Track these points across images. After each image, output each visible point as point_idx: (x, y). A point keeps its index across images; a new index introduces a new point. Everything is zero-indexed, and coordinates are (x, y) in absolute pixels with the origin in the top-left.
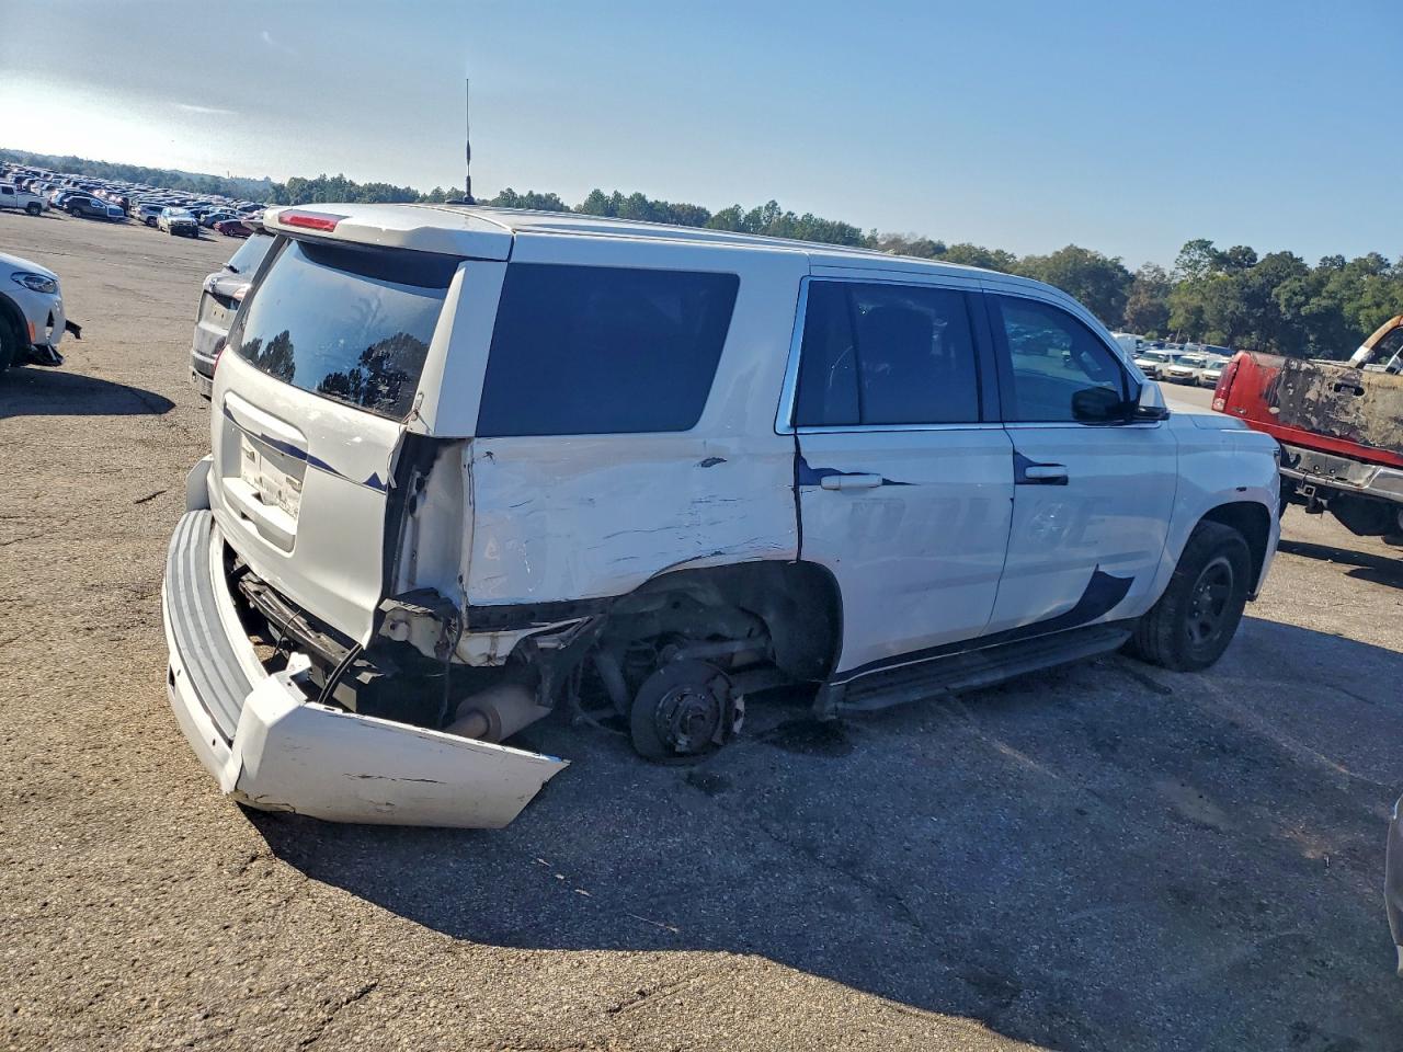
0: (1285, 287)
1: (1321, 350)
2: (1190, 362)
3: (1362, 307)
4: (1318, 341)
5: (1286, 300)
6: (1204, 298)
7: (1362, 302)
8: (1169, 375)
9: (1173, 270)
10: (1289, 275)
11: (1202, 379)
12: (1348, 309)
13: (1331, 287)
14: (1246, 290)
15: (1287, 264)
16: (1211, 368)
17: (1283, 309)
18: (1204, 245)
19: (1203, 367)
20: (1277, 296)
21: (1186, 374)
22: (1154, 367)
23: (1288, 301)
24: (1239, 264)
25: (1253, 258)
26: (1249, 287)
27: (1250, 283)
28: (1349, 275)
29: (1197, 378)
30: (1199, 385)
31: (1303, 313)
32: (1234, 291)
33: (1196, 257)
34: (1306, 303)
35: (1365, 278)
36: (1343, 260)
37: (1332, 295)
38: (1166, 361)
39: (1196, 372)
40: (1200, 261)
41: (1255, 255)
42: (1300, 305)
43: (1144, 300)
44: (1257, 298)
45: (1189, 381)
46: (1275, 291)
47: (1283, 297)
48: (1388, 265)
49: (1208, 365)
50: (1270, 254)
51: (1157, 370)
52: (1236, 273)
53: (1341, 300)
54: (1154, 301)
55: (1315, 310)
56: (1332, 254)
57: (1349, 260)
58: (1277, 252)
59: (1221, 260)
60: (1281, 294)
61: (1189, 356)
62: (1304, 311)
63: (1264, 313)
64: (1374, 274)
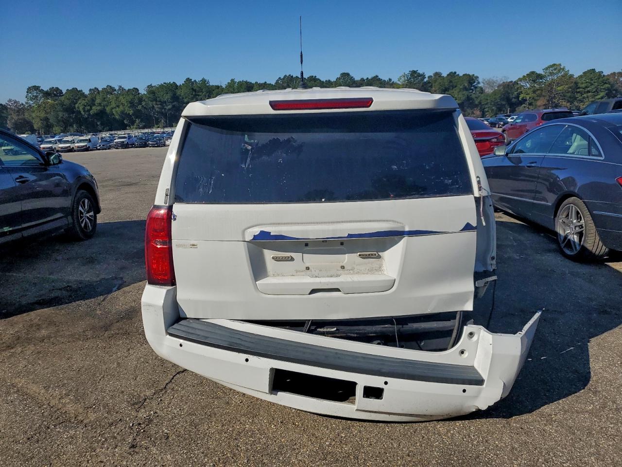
0: (80, 104)
1: (104, 128)
2: (67, 142)
3: (112, 108)
4: (102, 124)
5: (83, 109)
6: (46, 113)
7: (112, 106)
8: (60, 149)
9: (26, 101)
10: (79, 98)
11: (75, 148)
12: (108, 109)
13: (98, 101)
14: (64, 107)
15: (76, 94)
16: (78, 143)
17: (83, 113)
18: (36, 88)
19: (74, 143)
20: (78, 107)
21: (68, 147)
22: (52, 147)
23: (84, 109)
24: (55, 95)
25: (61, 92)
26: (65, 105)
27: (65, 103)
28: (103, 96)
29: (73, 148)
30: (75, 151)
31: (92, 114)
32: (59, 108)
33: (35, 94)
34: (91, 109)
35: (108, 96)
36: (98, 90)
37: (100, 104)
38: (56, 143)
39: (72, 146)
40: (38, 96)
41: (61, 91)
42: (89, 111)
43: (15, 117)
44: (70, 109)
45: (71, 150)
46: (77, 106)
47: (81, 108)
48: (115, 90)
49: (76, 142)
50: (67, 90)
51: (53, 148)
52: (57, 100)
53: (104, 106)
54: (20, 117)
55: (96, 112)
56: (93, 87)
57: (100, 89)
58: (70, 88)
59: (47, 94)
60: (80, 106)
61: (65, 139)
62: (92, 112)
63: (75, 116)
64: (112, 94)
